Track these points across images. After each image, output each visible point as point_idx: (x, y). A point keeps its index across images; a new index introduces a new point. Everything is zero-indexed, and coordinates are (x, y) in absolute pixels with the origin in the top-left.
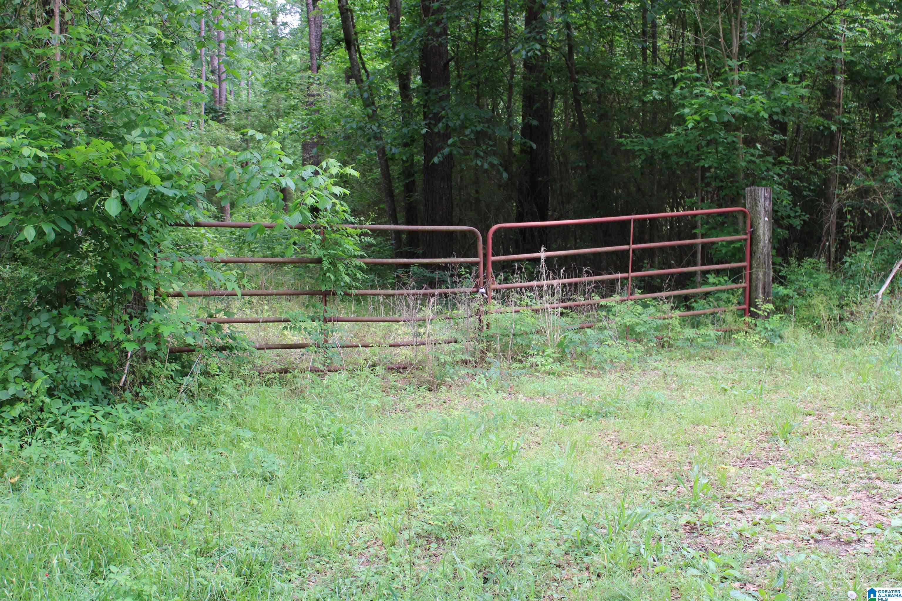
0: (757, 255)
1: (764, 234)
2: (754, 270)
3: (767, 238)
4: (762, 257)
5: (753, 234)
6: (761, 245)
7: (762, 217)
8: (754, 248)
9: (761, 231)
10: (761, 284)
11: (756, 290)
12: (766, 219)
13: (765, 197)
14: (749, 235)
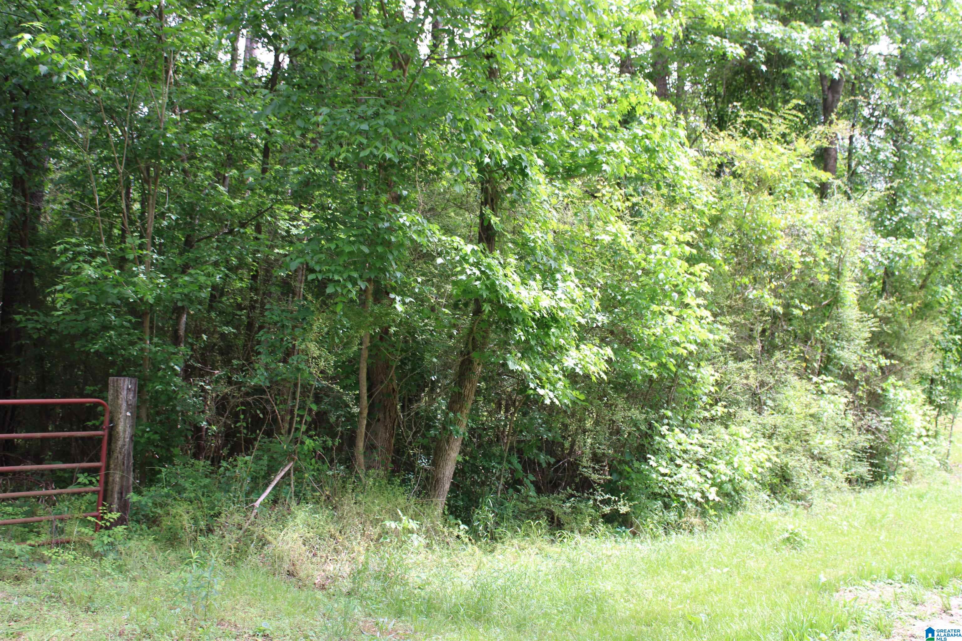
0: (115, 455)
1: (125, 431)
2: (111, 471)
3: (128, 435)
4: (120, 457)
5: (112, 430)
6: (120, 443)
7: (123, 411)
8: (113, 445)
9: (121, 428)
10: (117, 488)
11: (112, 495)
12: (128, 414)
13: (128, 389)
14: (107, 431)
